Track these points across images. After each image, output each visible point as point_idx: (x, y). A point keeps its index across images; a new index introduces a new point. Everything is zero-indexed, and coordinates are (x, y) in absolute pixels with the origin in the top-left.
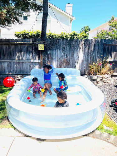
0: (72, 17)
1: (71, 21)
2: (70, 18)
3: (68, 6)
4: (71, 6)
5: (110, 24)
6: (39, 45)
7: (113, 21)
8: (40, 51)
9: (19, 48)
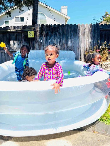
0: (67, 17)
1: (67, 21)
2: (66, 18)
3: (63, 8)
4: (66, 8)
5: (104, 19)
6: (29, 32)
7: (107, 16)
8: (30, 38)
9: (8, 36)
